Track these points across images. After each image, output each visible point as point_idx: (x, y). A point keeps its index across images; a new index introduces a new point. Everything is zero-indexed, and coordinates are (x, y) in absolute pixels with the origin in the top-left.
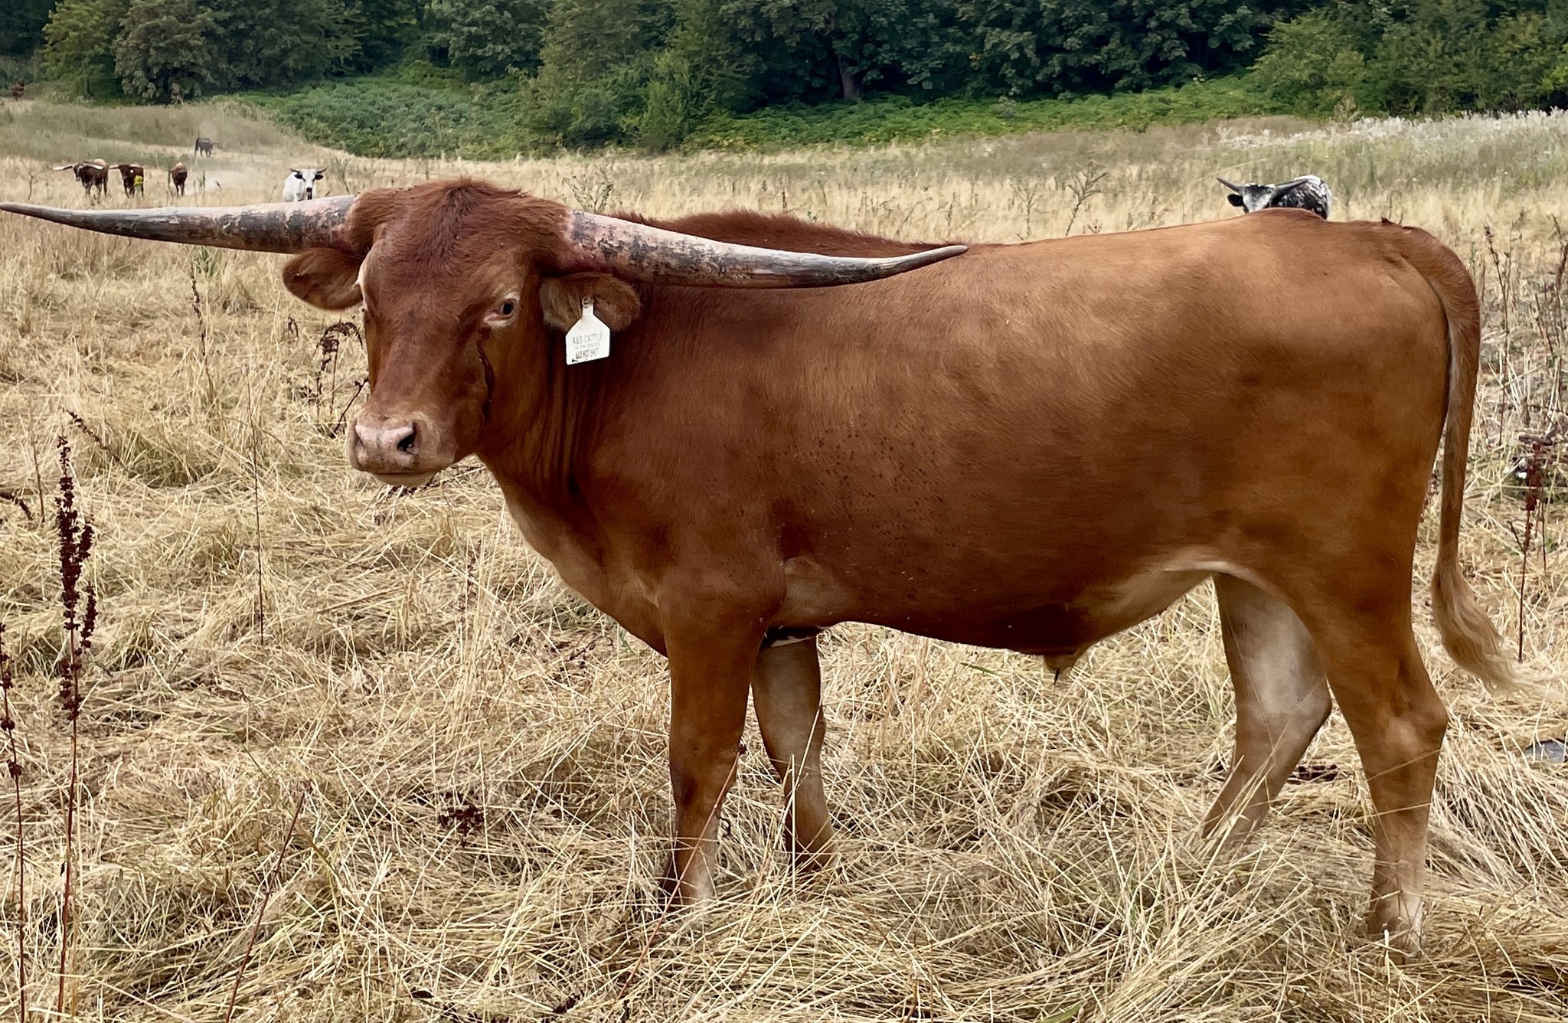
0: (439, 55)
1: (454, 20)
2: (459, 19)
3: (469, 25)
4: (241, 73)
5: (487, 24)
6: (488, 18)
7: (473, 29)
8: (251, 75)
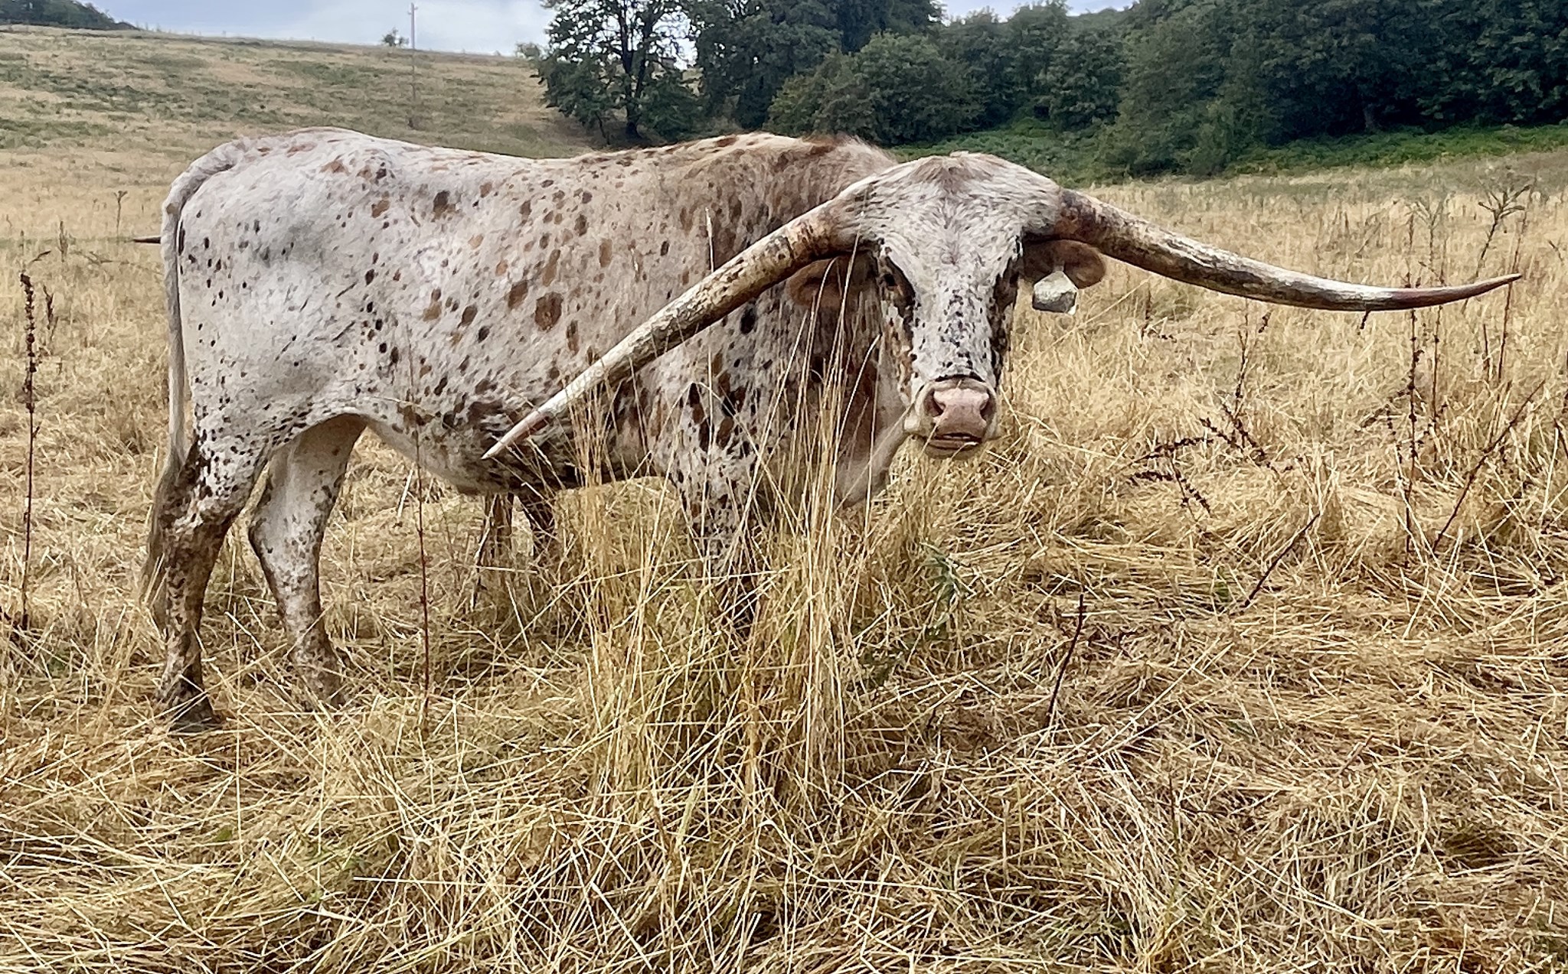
0: (1042, 112)
1: (1055, 86)
2: (1058, 85)
3: (1065, 89)
4: (899, 133)
5: (1080, 87)
6: (1080, 83)
7: (1068, 92)
8: (905, 134)
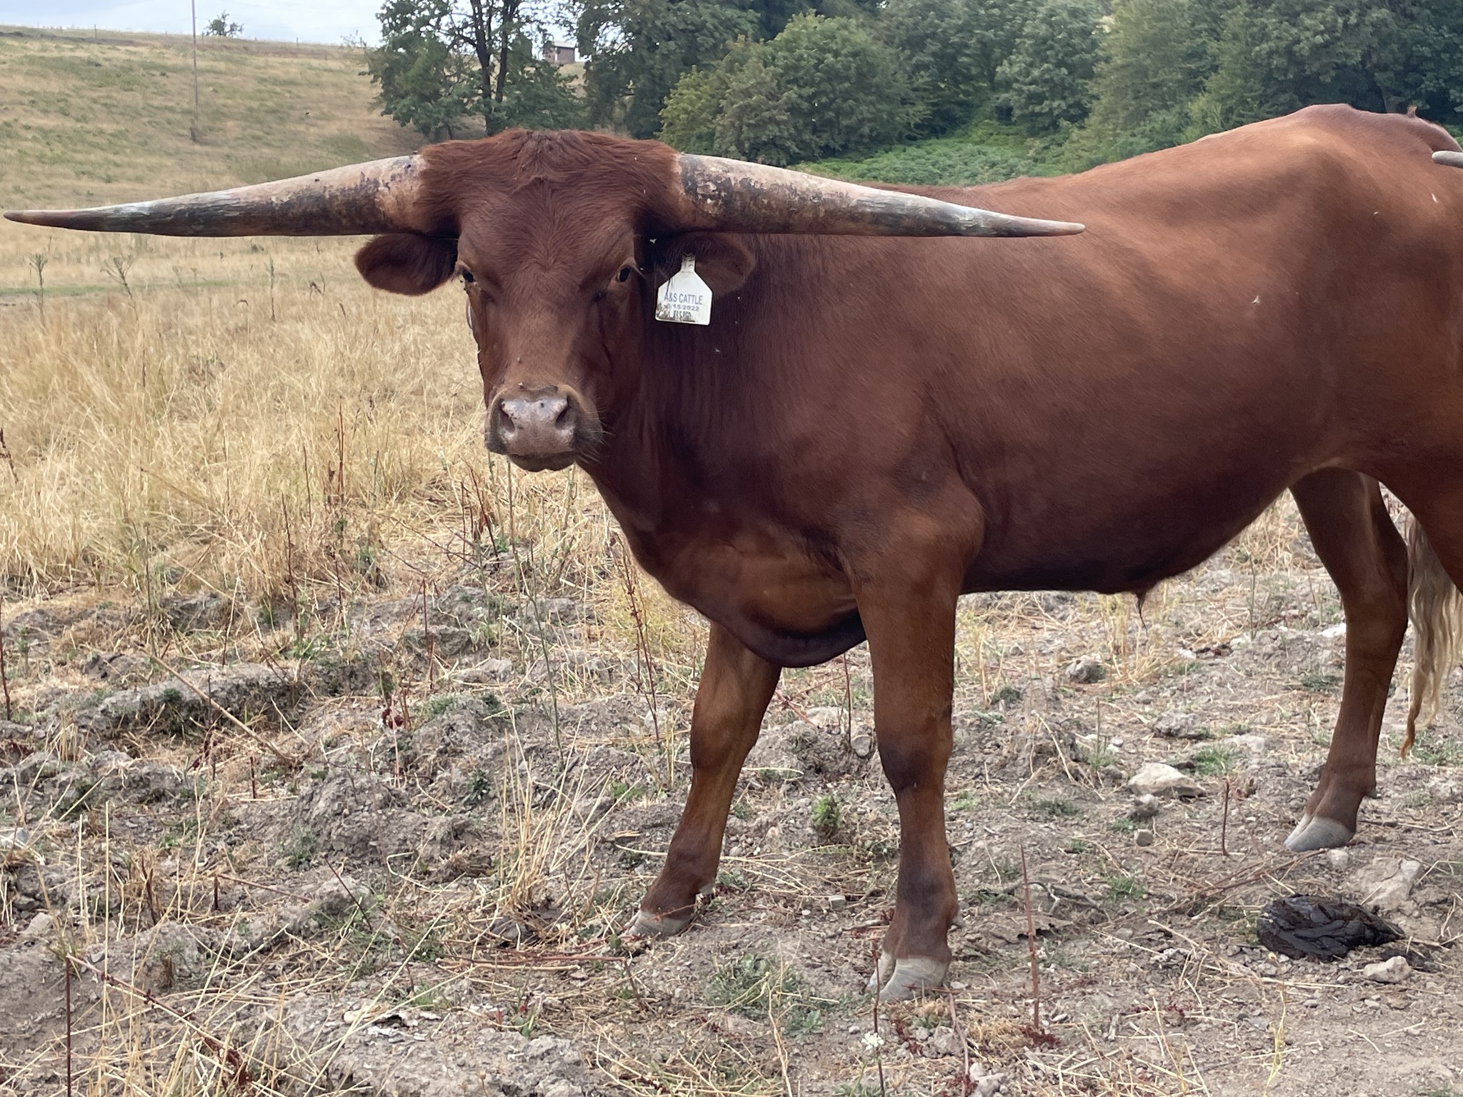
0: (1005, 113)
1: (1017, 81)
2: (1021, 79)
3: (1031, 84)
4: (823, 143)
5: (1046, 81)
6: (1047, 76)
7: (1032, 87)
8: (832, 144)
